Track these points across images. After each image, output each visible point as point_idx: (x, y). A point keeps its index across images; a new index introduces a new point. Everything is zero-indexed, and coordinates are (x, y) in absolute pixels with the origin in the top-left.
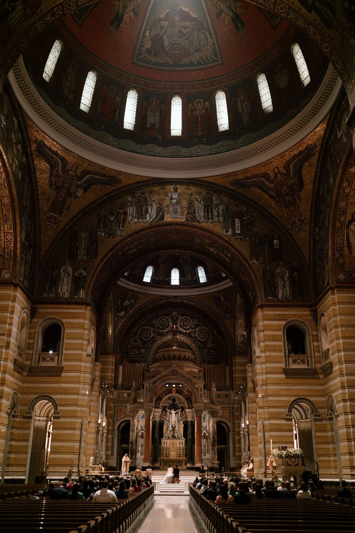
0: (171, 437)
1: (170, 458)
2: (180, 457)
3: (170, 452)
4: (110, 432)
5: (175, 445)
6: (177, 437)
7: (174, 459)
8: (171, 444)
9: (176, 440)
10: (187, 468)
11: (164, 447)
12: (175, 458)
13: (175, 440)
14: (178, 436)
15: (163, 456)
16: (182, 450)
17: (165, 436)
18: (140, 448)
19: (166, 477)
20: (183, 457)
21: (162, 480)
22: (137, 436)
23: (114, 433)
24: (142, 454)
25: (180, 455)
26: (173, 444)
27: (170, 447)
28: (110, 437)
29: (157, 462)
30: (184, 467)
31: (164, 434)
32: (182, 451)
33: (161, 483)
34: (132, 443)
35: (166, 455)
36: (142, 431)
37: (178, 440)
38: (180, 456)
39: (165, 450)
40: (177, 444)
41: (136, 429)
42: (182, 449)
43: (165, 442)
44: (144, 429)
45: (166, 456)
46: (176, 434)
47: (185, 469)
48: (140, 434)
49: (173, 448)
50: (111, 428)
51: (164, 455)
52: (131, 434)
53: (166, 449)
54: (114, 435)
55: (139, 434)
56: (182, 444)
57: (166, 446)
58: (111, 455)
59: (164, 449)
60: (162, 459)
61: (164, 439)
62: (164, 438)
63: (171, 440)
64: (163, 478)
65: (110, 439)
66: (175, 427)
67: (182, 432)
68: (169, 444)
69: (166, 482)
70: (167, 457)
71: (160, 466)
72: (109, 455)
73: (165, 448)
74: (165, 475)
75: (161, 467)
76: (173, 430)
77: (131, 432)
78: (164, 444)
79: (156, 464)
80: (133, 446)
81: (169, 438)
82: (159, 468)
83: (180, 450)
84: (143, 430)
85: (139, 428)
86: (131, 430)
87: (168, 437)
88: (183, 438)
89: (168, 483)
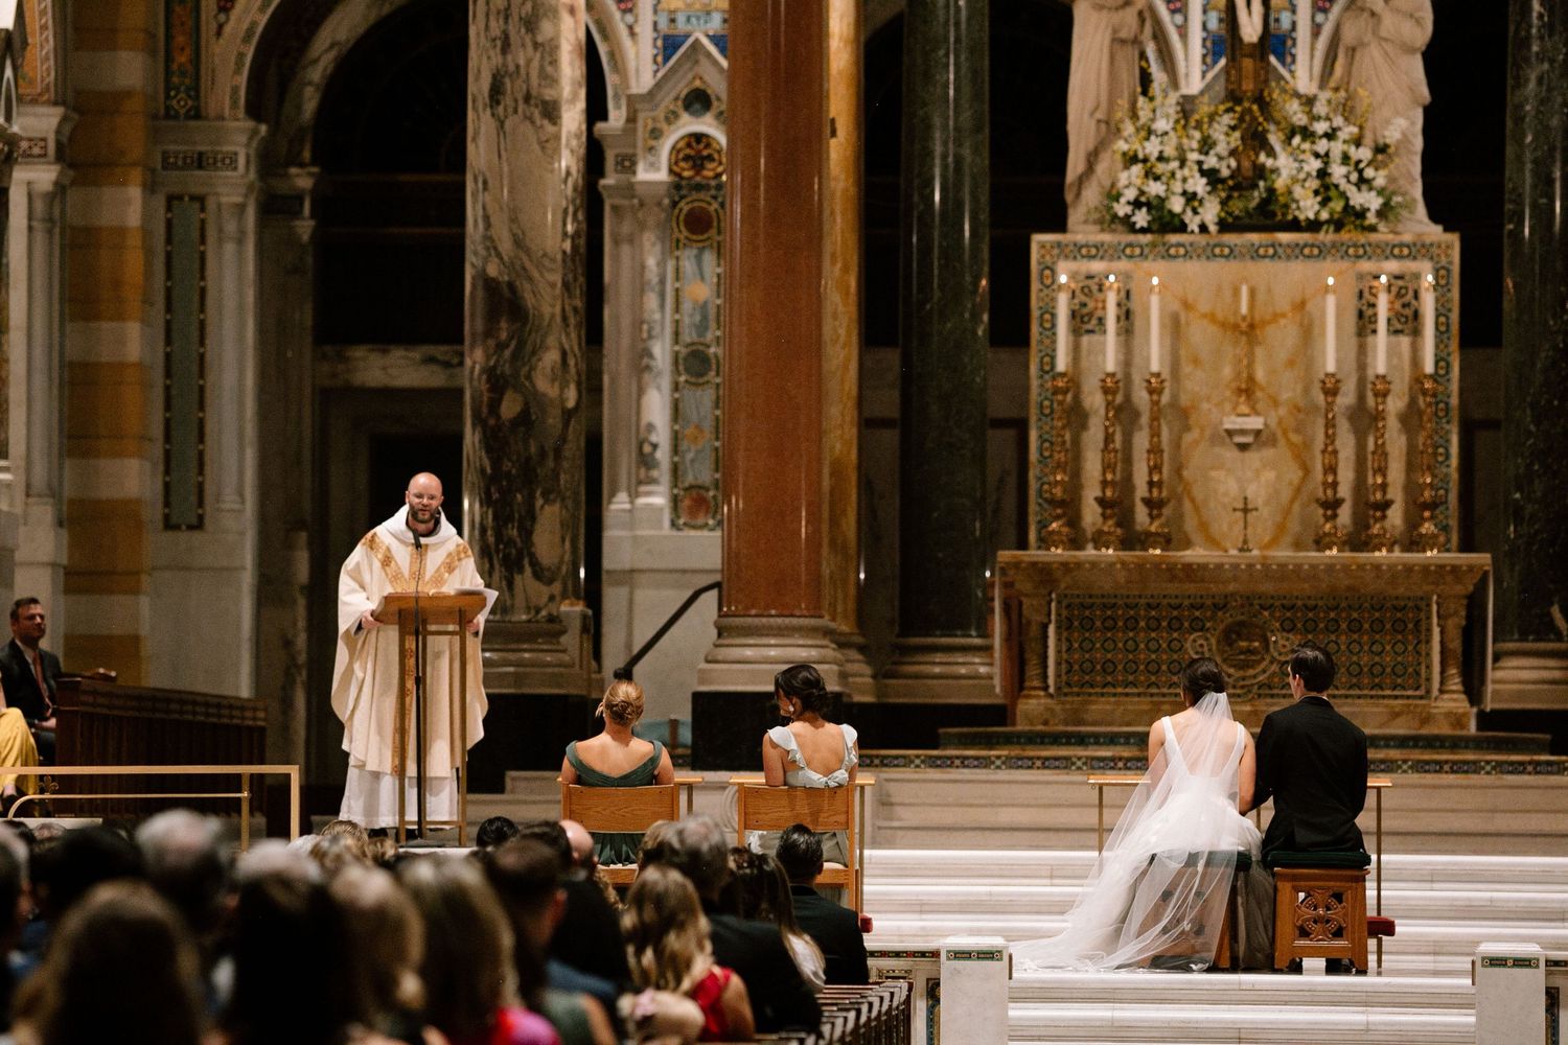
0: (1211, 212)
1: (1196, 554)
2: (1359, 540)
3: (1198, 457)
4: (131, 133)
5: (1282, 338)
6: (1308, 206)
7: (1269, 571)
8: (1200, 334)
9: (1296, 251)
10: (1486, 720)
11: (1073, 382)
12: (1283, 554)
13: (1276, 253)
14: (1326, 189)
15: (1074, 521)
16: (1410, 419)
17: (1091, 196)
18: (656, 408)
19: (1122, 859)
20: (1413, 543)
21: (1061, 908)
22: (591, 201)
23: (200, 162)
24: (691, 504)
25: (1371, 507)
26: (1248, 331)
27: (1195, 383)
28: (133, 217)
29: (956, 625)
30: (1450, 703)
31: (1075, 165)
32: (1396, 443)
33: (1029, 968)
34: (505, 302)
35: (1116, 506)
36: (689, 125)
37: (1322, 252)
38: (1361, 522)
39: (1094, 436)
40: (1309, 333)
41: (570, 70)
42: (1395, 405)
43: (1091, 287)
44: (717, 86)
45: (1125, 519)
46: (1288, 167)
47: (1455, 744)
48: (653, 172)
49: (1247, 390)
50: (130, 70)
51: (1091, 514)
52: (479, 153)
53: (1123, 412)
54: (195, 181)
55: (628, 164)
56: (1407, 321)
57: (1108, 353)
58: (169, 525)
59: (1077, 416)
60: (1044, 575)
61: (1079, 251)
62: (1081, 228)
63: (1210, 252)
64: (1078, 874)
65: (133, 263)
66: (1275, 43)
67: (1404, 127)
68: (1175, 327)
69: (1129, 950)
70: (1131, 540)
71: (1018, 681)
72: (128, 511)
73: (1094, 400)
74: (1099, 834)
75: (1032, 708)
76: (1234, 97)
77: (480, 126)
78: (1084, 321)
79: (936, 665)
80: (524, 351)
81: (1166, 223)
82: (999, 714)
83: (1366, 419)
84: (698, 101)
85: (638, 64)
86: (478, 85)
87: (1156, 206)
88: (1420, 225)
89: (1157, 962)
